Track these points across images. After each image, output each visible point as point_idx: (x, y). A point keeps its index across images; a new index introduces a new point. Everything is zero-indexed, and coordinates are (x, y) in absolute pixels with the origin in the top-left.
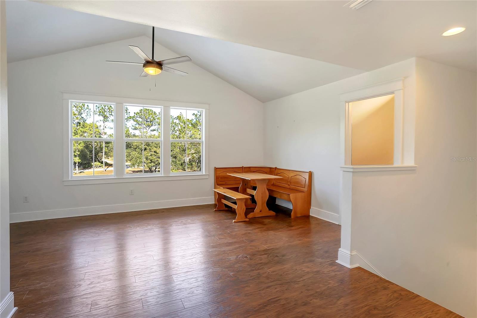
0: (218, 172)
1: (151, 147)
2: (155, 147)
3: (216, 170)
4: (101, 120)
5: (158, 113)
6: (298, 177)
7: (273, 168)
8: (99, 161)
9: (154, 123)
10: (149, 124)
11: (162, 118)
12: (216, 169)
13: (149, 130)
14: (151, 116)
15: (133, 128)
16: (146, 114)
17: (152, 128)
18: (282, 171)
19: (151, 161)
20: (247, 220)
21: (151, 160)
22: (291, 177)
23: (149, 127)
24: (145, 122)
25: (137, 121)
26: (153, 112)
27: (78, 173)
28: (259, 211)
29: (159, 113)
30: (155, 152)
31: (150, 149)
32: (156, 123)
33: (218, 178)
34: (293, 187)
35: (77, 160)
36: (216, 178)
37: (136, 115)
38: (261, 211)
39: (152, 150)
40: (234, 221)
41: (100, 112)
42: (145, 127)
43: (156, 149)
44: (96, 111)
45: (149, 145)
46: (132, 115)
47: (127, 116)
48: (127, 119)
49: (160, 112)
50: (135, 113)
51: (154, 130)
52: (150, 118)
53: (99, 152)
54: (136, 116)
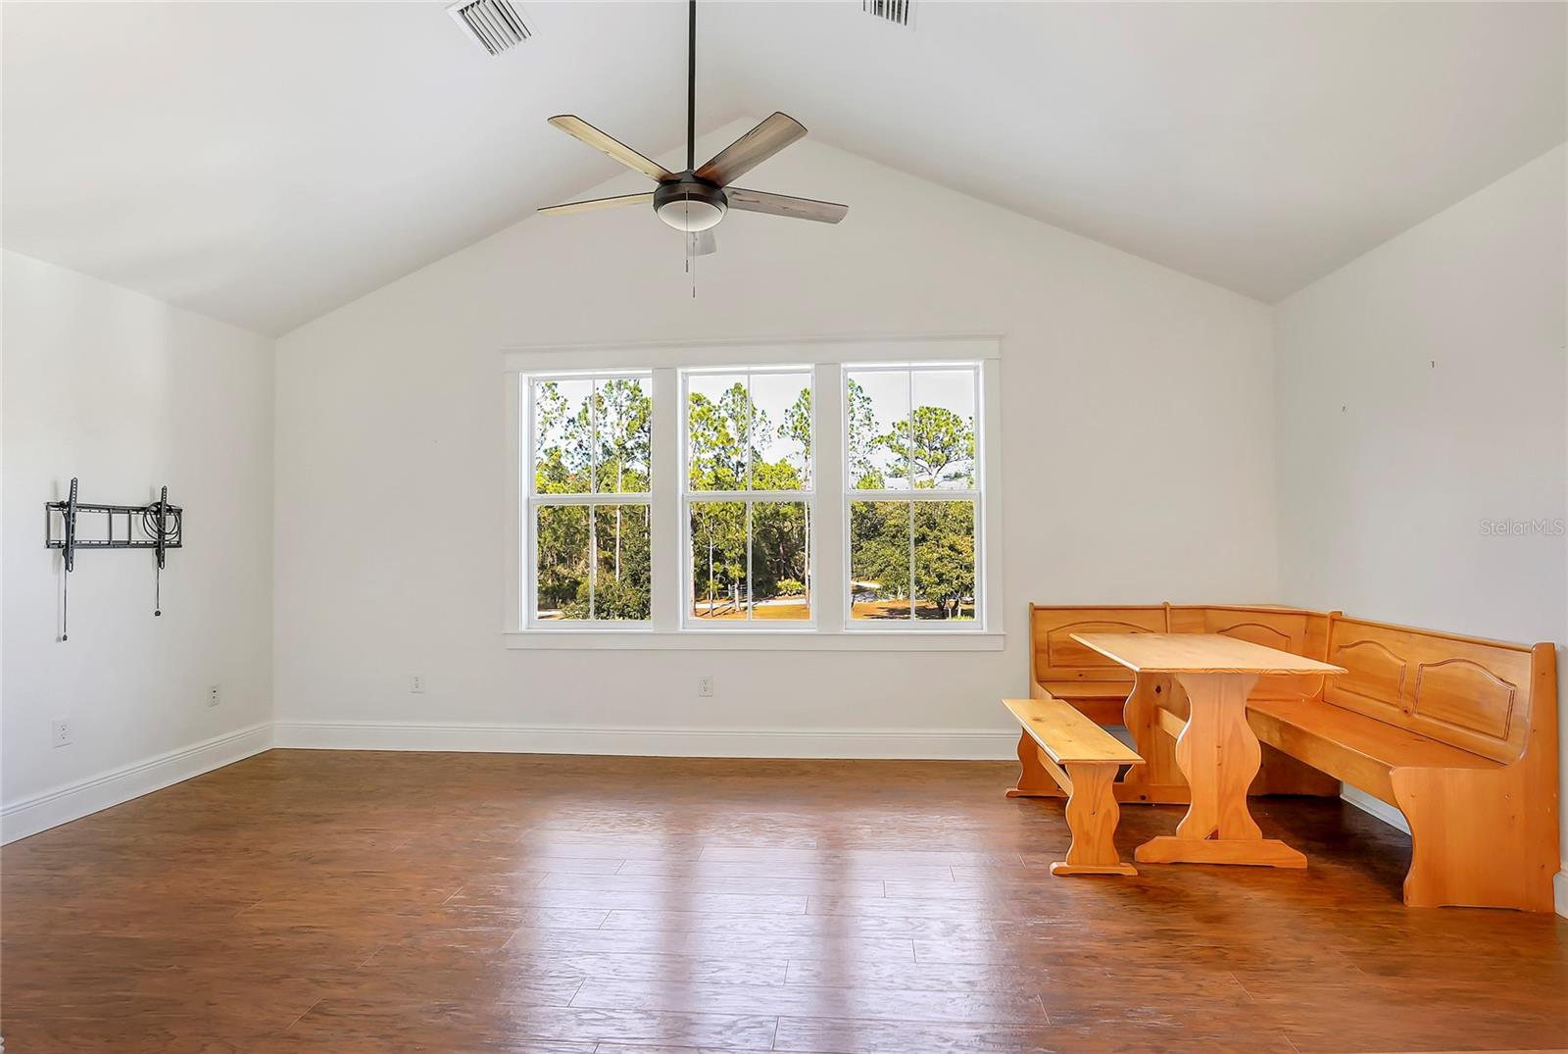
0: (1045, 627)
1: (940, 531)
2: (955, 531)
3: (1033, 615)
4: (797, 453)
5: (966, 421)
6: (1460, 669)
7: (1324, 617)
8: (797, 578)
9: (953, 453)
10: (939, 457)
11: (979, 437)
12: (1036, 610)
13: (940, 476)
14: (943, 429)
15: (889, 471)
16: (929, 426)
17: (950, 469)
18: (1367, 634)
19: (941, 579)
20: (1129, 870)
21: (940, 576)
22: (1420, 670)
23: (939, 467)
24: (927, 449)
25: (900, 449)
26: (952, 415)
27: (738, 609)
28: (1203, 831)
29: (971, 418)
30: (952, 548)
31: (937, 539)
32: (960, 452)
33: (1043, 651)
34: (1431, 725)
35: (737, 573)
36: (1033, 652)
37: (899, 429)
38: (1214, 836)
39: (944, 542)
40: (1054, 865)
41: (796, 429)
42: (927, 467)
43: (955, 538)
44: (785, 426)
45: (935, 524)
46: (886, 430)
47: (870, 433)
48: (871, 446)
49: (973, 416)
50: (893, 424)
51: (957, 476)
52: (941, 435)
53: (796, 548)
54: (897, 432)
